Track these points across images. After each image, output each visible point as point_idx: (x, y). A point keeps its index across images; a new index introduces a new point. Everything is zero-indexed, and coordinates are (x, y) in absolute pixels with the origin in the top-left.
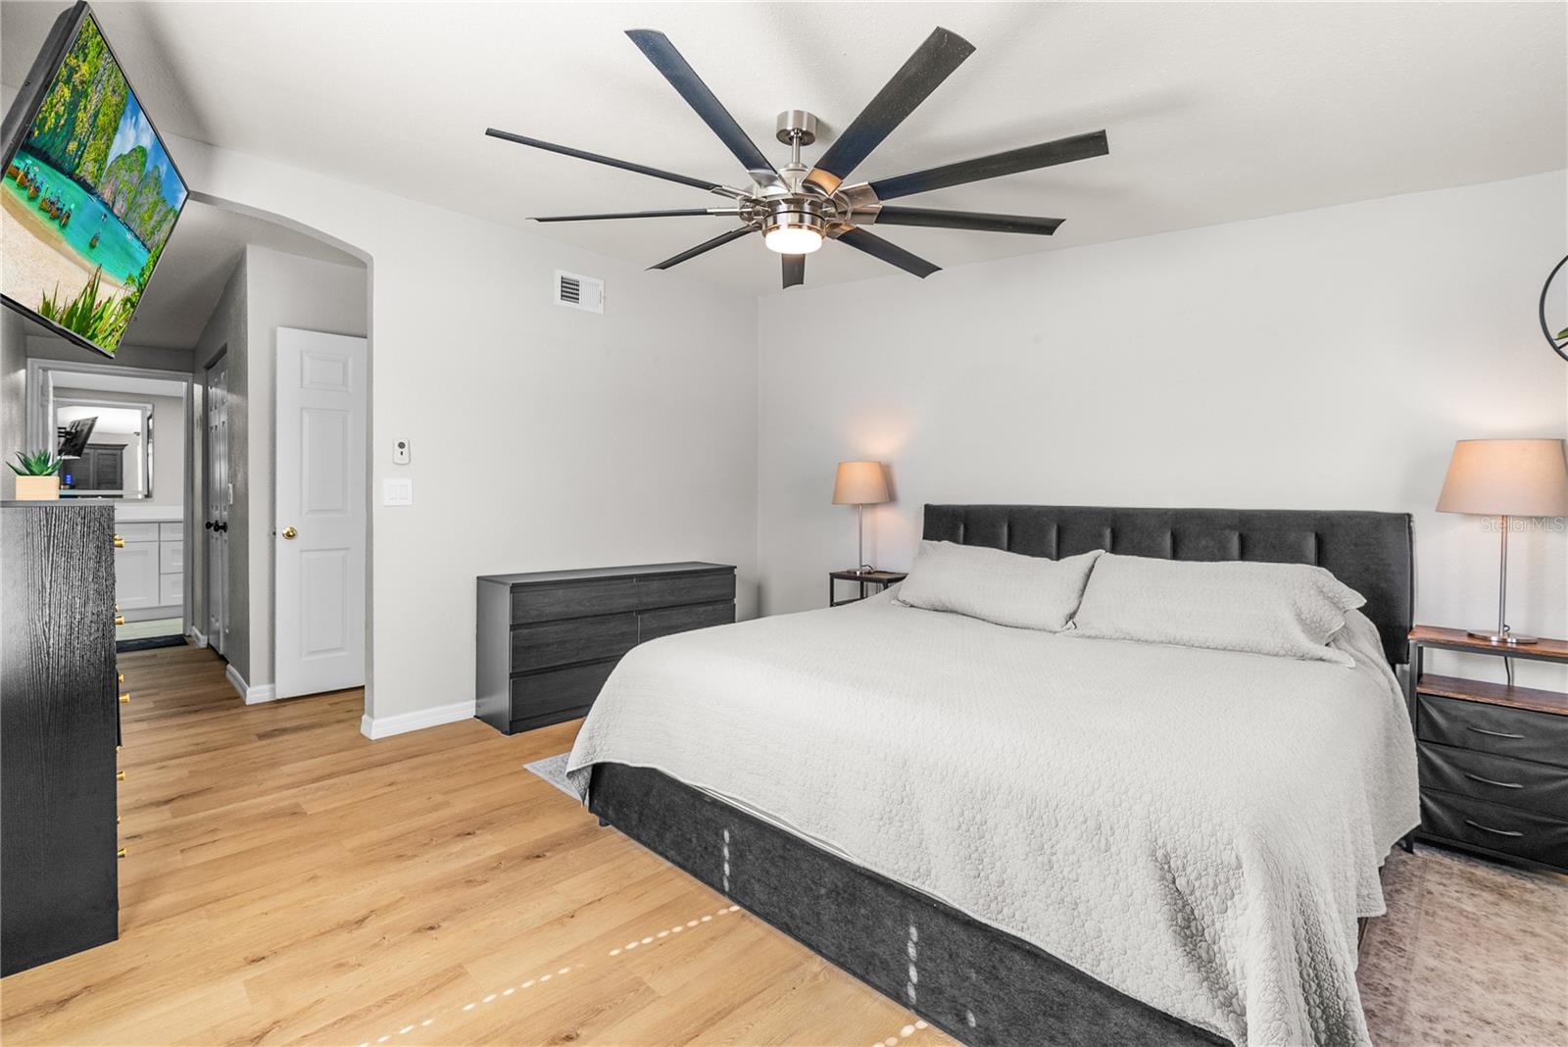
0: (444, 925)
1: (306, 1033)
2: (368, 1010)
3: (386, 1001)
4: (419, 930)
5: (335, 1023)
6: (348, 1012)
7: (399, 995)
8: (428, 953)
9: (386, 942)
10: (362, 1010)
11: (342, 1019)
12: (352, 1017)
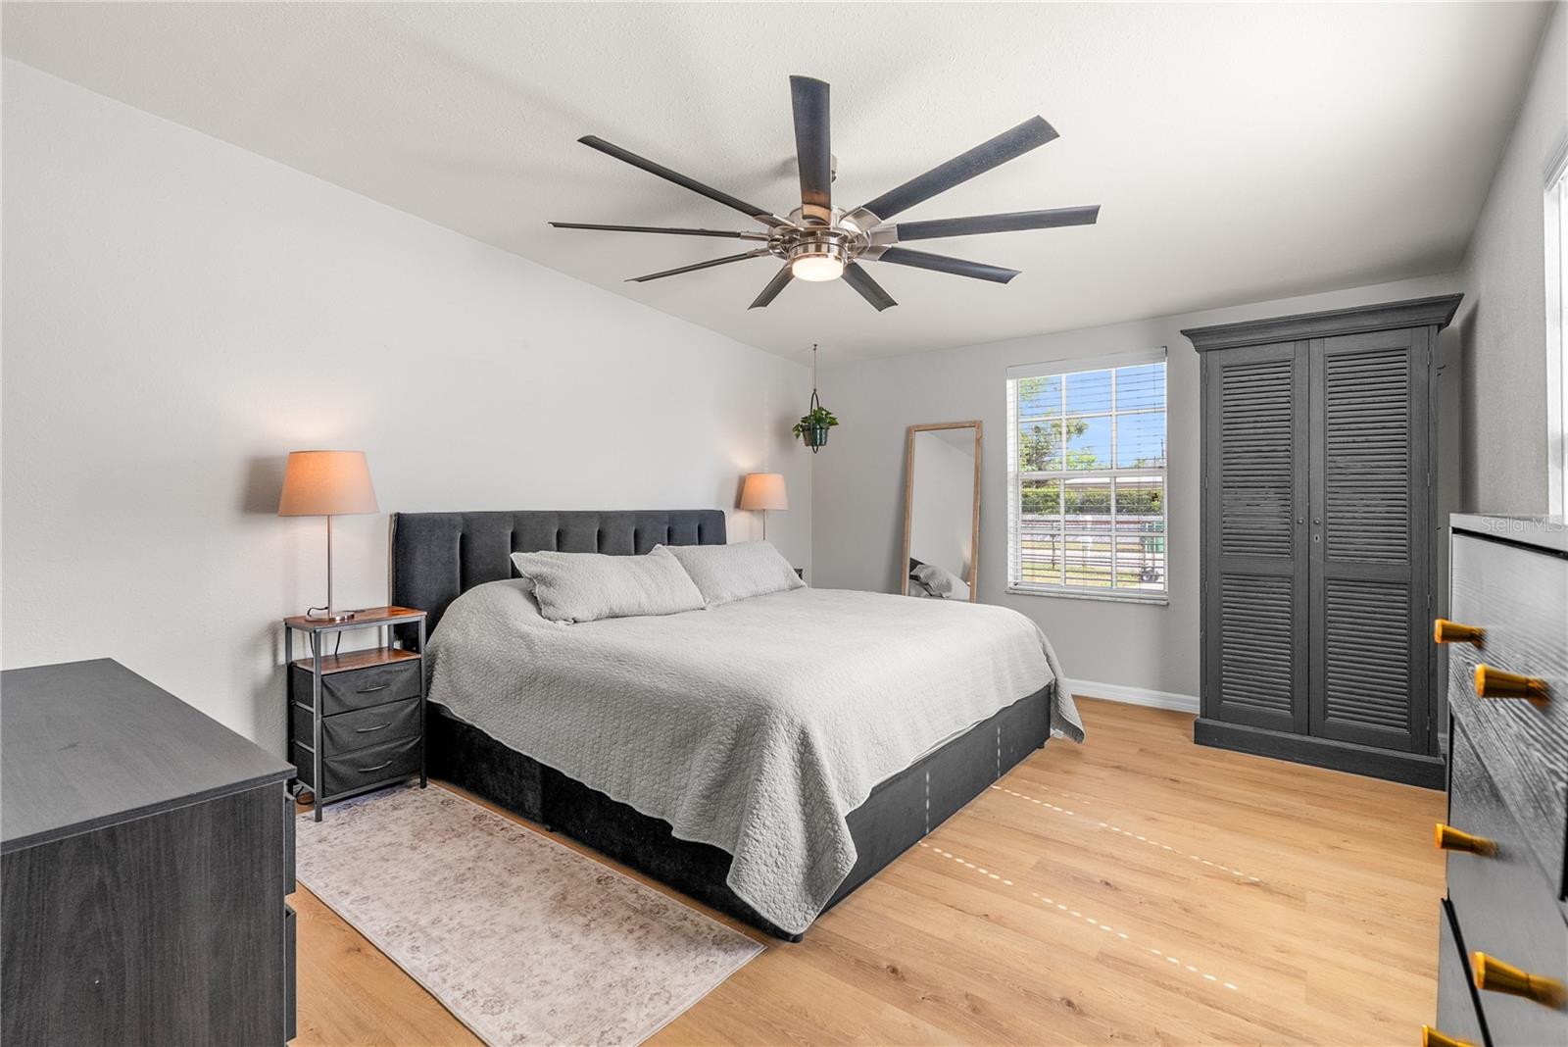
0: (1057, 996)
1: (1245, 1022)
2: (1187, 994)
3: (1171, 989)
4: (1080, 1013)
5: (1218, 1008)
6: (1202, 1007)
7: (1157, 983)
8: (1102, 989)
9: (1115, 1031)
10: (1191, 998)
11: (1211, 1006)
12: (1203, 1000)
